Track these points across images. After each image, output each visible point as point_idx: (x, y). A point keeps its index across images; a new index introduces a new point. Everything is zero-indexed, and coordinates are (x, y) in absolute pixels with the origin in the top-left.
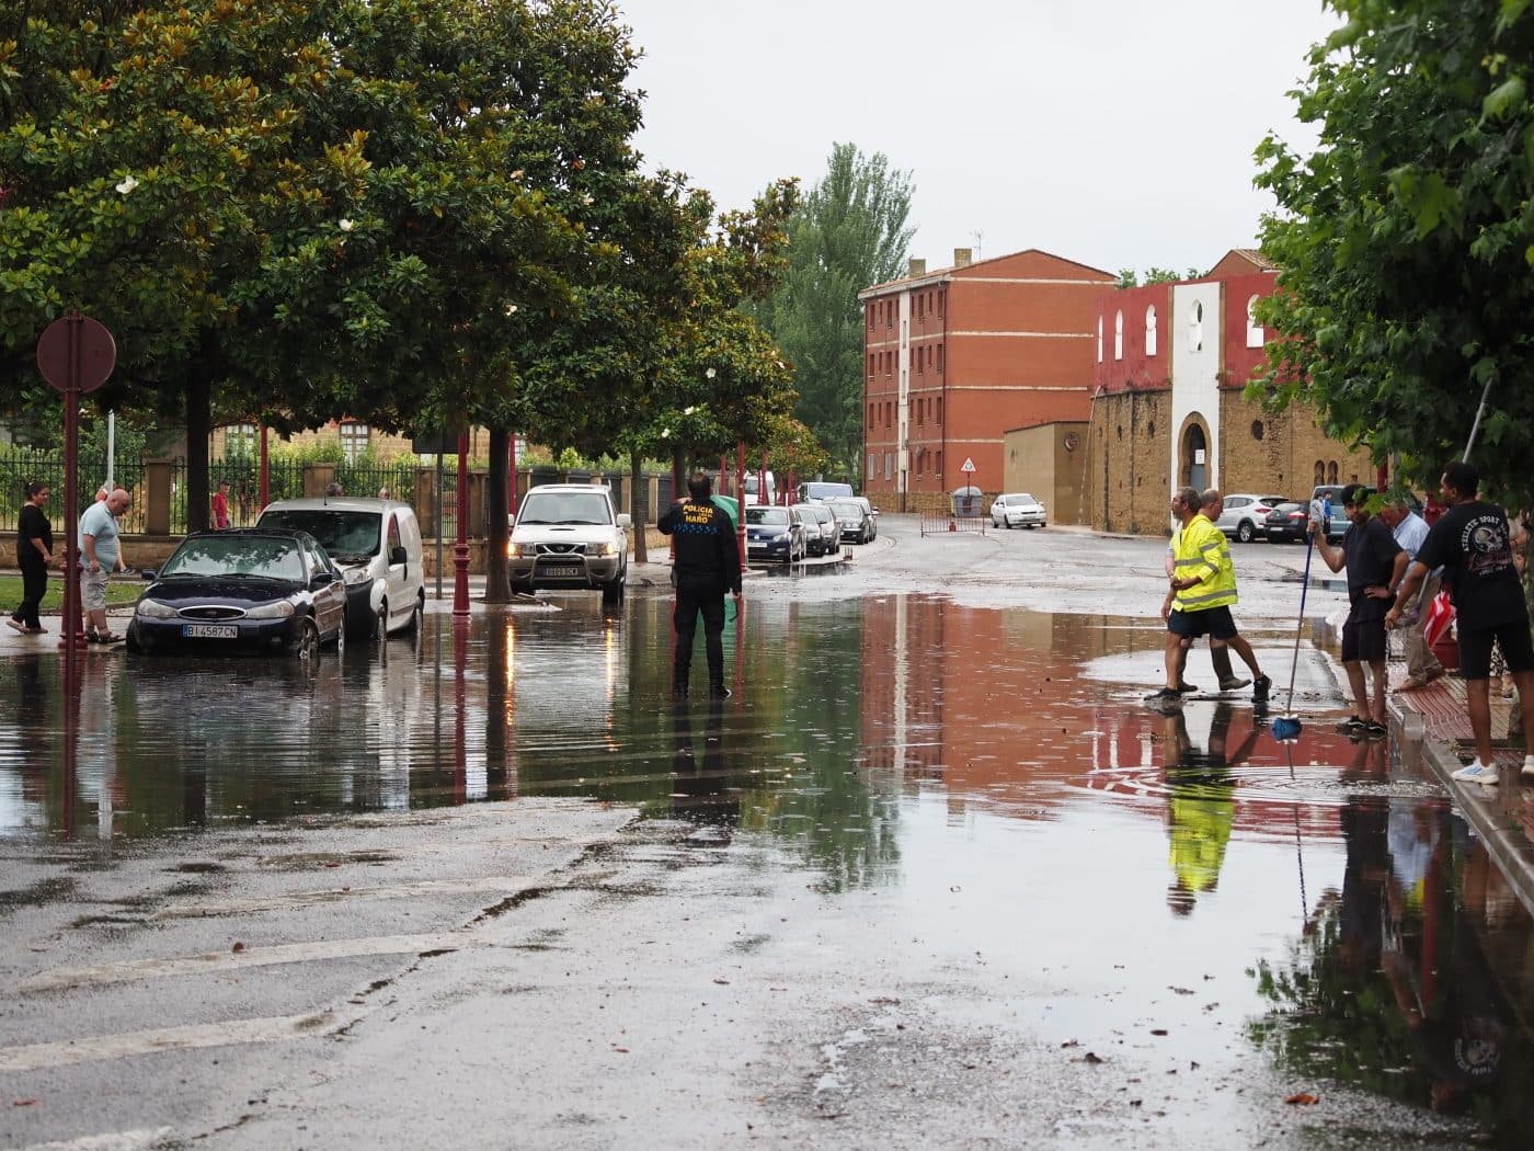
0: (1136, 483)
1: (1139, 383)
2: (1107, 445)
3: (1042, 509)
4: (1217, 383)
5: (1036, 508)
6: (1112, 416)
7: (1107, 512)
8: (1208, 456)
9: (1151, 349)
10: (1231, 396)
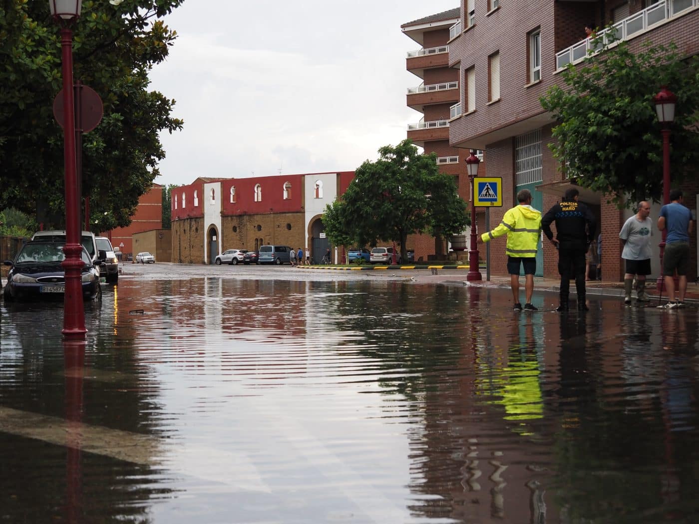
0: (191, 247)
1: (192, 215)
2: (180, 236)
3: (153, 257)
4: (220, 214)
5: (152, 257)
6: (182, 226)
7: (180, 257)
8: (217, 238)
9: (196, 204)
10: (225, 219)
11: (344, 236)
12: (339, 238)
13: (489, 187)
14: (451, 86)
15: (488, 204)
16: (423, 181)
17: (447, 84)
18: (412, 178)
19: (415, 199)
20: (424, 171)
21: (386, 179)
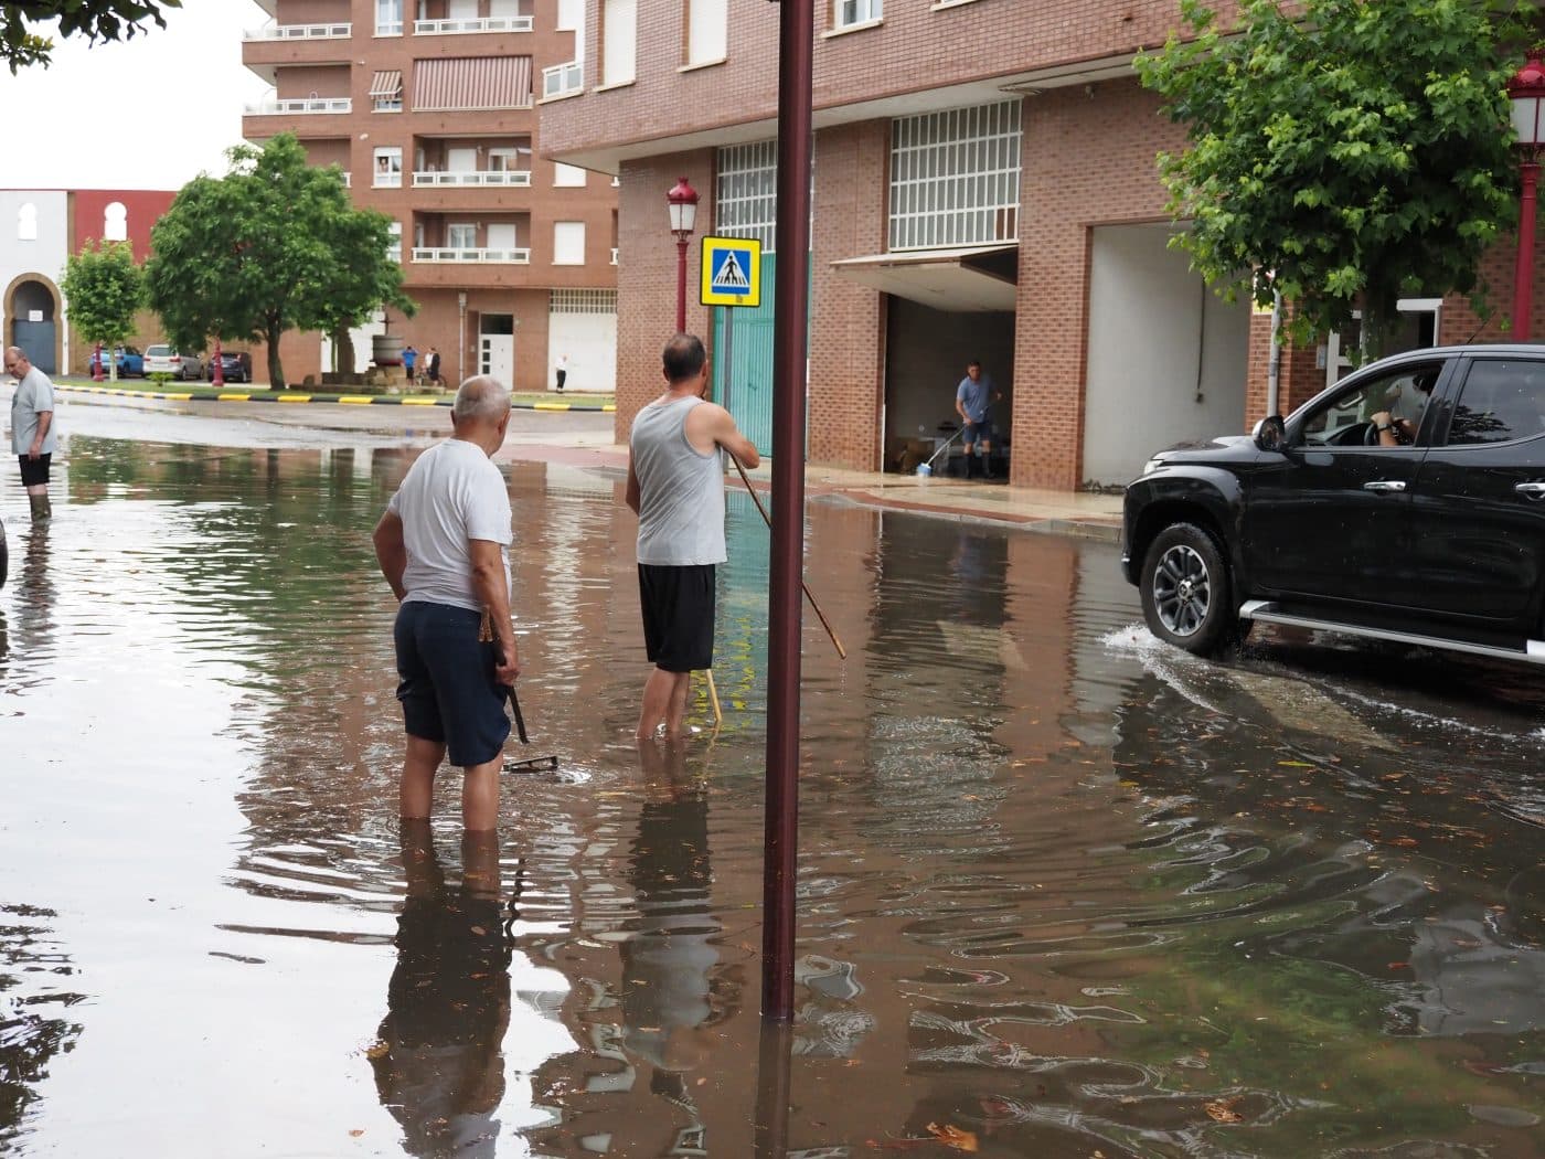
11: (108, 322)
12: (97, 326)
13: (734, 260)
14: (336, 31)
15: (730, 299)
16: (327, 222)
17: (329, 27)
18: (302, 214)
19: (312, 260)
20: (327, 202)
21: (249, 214)
